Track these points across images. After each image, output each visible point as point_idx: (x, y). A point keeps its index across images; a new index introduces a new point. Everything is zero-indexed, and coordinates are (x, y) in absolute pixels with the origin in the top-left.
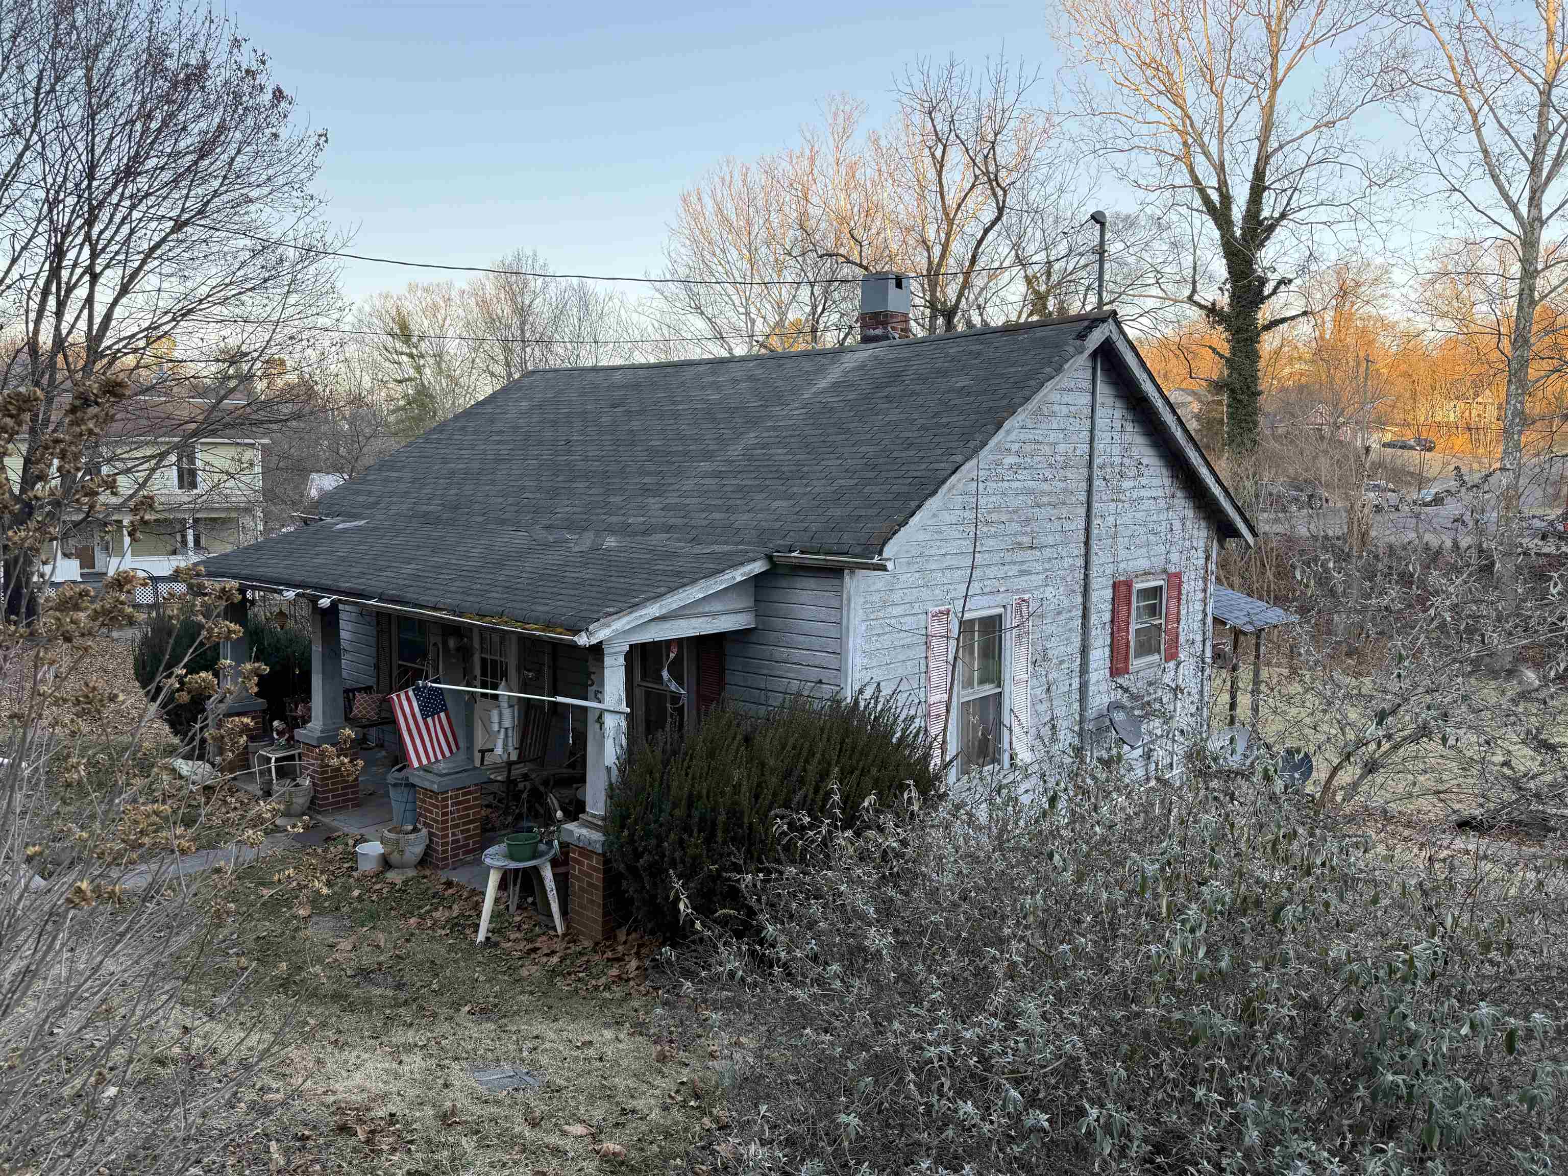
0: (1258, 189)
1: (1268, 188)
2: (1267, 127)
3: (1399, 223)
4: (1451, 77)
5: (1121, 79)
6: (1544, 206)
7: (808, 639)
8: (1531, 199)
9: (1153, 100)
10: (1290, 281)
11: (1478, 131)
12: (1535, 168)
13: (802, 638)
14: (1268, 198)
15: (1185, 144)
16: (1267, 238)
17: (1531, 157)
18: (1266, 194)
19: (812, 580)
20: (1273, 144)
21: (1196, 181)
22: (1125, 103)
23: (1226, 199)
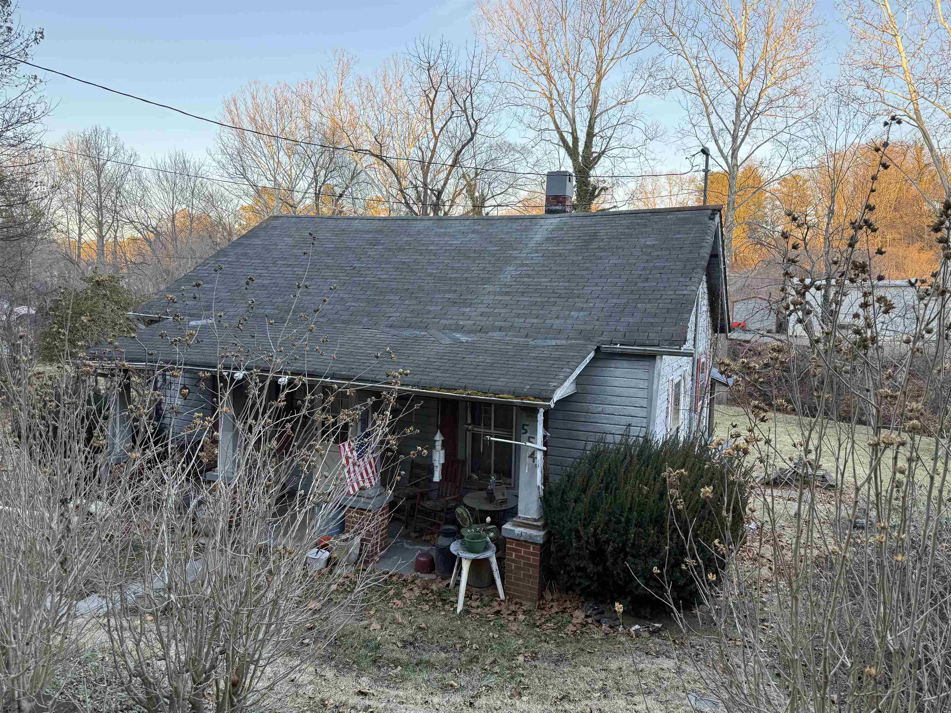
0: (590, 135)
1: (595, 135)
2: (595, 101)
3: (660, 161)
4: (695, 85)
5: (515, 62)
6: (738, 158)
7: (619, 398)
8: (733, 154)
9: (535, 78)
10: (607, 189)
11: (708, 116)
12: (734, 138)
13: (614, 398)
14: (596, 140)
15: (552, 106)
16: (596, 163)
17: (732, 132)
18: (595, 139)
19: (624, 362)
20: (599, 109)
21: (557, 128)
22: (519, 78)
23: (576, 140)
